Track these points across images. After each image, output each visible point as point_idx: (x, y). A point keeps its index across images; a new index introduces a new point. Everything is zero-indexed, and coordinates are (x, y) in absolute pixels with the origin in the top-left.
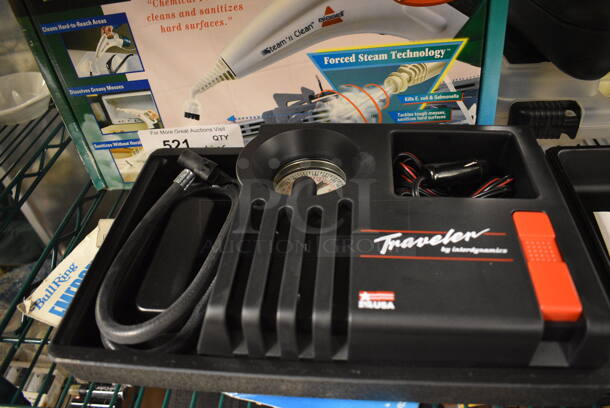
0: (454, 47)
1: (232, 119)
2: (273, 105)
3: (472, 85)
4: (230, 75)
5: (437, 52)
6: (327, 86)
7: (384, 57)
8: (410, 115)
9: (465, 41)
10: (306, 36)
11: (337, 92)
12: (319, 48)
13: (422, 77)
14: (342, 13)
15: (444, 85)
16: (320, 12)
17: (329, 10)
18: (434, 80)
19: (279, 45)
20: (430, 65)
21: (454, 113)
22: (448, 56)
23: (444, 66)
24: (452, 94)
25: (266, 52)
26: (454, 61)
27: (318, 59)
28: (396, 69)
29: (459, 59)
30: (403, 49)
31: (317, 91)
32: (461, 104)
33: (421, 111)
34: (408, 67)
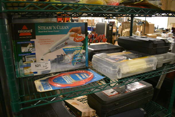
0: (82, 48)
1: (49, 60)
2: (56, 57)
3: (84, 53)
4: (50, 52)
6: (65, 54)
7: (73, 49)
8: (77, 58)
9: (83, 47)
10: (63, 46)
11: (66, 55)
12: (64, 48)
13: (78, 52)
14: (67, 43)
15: (81, 53)
16: (65, 42)
17: (66, 42)
18: (80, 52)
19: (58, 47)
20: (79, 50)
21: (82, 58)
22: (81, 49)
25: (56, 48)
26: (82, 50)
27: (64, 49)
28: (74, 51)
29: (83, 49)
30: (75, 48)
31: (63, 55)
32: (83, 56)
34: (76, 51)
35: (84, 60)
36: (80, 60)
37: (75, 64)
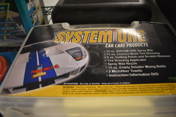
0: (7, 6)
3: (18, 18)
5: (2, 8)
8: (4, 28)
9: (9, 4)
13: (1, 16)
15: (9, 19)
18: (5, 17)
20: (2, 12)
21: (16, 27)
22: (6, 9)
23: (6, 12)
24: (13, 21)
26: (8, 11)
29: (10, 10)
32: (17, 25)
33: (6, 27)
35: (22, 32)
36: (12, 32)
37: (5, 39)
